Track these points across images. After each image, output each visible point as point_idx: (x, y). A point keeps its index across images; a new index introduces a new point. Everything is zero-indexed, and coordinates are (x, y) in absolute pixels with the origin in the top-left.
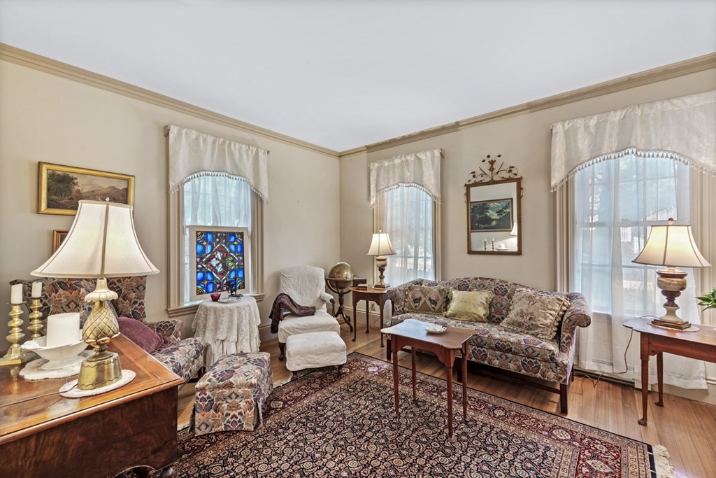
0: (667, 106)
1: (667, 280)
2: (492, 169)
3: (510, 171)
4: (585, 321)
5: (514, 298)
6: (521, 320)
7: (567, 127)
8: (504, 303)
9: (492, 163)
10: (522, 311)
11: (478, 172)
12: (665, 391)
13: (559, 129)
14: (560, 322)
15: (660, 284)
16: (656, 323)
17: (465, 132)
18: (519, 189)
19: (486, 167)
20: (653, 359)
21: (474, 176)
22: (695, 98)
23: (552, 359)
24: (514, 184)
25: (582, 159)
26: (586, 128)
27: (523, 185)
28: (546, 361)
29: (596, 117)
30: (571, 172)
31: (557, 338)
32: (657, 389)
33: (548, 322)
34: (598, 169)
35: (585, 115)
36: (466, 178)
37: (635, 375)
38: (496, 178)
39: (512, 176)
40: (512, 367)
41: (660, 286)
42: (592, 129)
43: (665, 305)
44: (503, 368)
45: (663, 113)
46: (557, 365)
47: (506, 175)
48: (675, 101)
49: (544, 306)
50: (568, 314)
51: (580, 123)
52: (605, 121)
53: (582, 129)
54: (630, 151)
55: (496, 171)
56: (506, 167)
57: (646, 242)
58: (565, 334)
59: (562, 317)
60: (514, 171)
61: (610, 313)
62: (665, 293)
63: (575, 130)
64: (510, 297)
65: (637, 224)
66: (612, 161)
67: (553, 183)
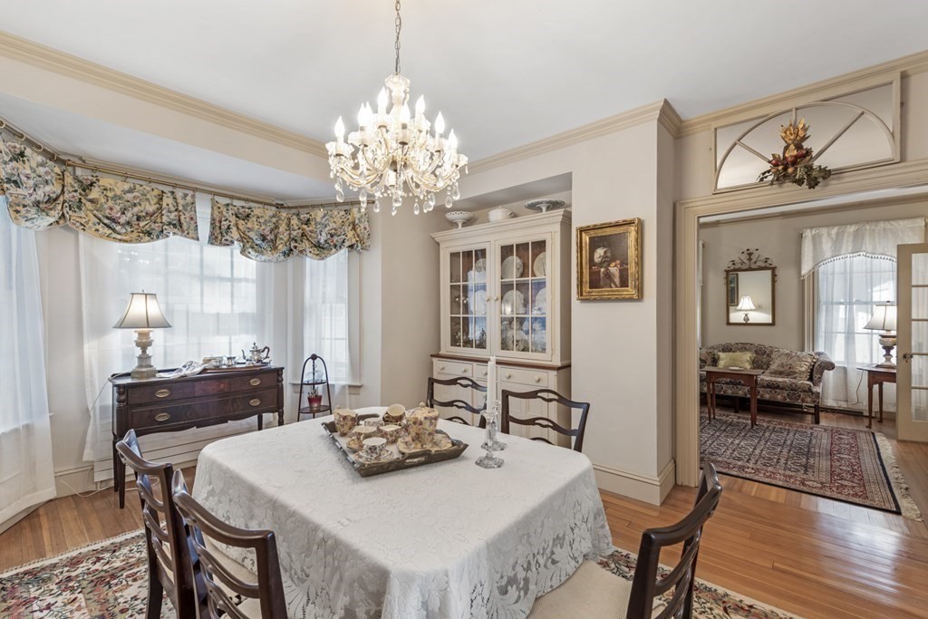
0: (888, 225)
1: (885, 339)
2: (750, 259)
3: (766, 262)
4: (831, 366)
5: (773, 356)
6: (781, 369)
7: (814, 232)
8: (764, 360)
9: (750, 254)
10: (782, 364)
11: (737, 261)
12: (884, 416)
13: (808, 234)
14: (812, 370)
15: (881, 342)
16: (878, 366)
17: (725, 229)
18: (774, 276)
19: (744, 257)
20: (876, 387)
21: (734, 264)
22: (906, 222)
23: (810, 390)
24: (769, 272)
25: (826, 257)
26: (829, 235)
27: (777, 273)
28: (805, 391)
29: (836, 228)
30: (816, 265)
31: (811, 379)
32: (878, 415)
33: (803, 369)
34: (838, 264)
35: (829, 225)
36: (726, 264)
37: (864, 406)
38: (753, 266)
39: (768, 265)
40: (779, 398)
41: (881, 344)
42: (834, 236)
43: (885, 356)
44: (772, 399)
45: (884, 230)
46: (813, 393)
47: (763, 265)
48: (892, 222)
49: (800, 359)
50: (819, 363)
51: (824, 231)
52: (843, 232)
53: (825, 235)
54: (862, 253)
55: (753, 261)
56: (763, 258)
57: (872, 315)
58: (816, 376)
59: (813, 366)
60: (769, 262)
61: (846, 366)
62: (884, 348)
63: (820, 236)
64: (768, 356)
65: (866, 303)
66: (848, 259)
67: (803, 272)
